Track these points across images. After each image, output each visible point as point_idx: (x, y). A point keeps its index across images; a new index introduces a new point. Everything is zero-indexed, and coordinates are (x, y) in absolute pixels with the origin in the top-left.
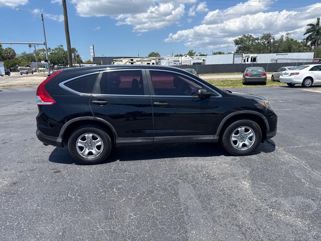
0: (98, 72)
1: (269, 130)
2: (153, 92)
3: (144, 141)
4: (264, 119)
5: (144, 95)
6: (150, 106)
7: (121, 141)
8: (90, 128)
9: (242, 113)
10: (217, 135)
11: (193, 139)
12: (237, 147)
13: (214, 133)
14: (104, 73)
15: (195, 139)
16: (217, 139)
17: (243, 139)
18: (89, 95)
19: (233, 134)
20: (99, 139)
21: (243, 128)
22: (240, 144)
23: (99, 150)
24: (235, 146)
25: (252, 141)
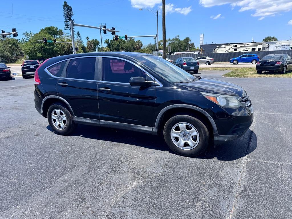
1: (217, 132)
2: (101, 78)
3: (93, 122)
4: (209, 117)
5: (94, 80)
7: (76, 120)
8: (58, 105)
9: (180, 106)
10: (156, 128)
11: (133, 128)
12: (179, 145)
13: (152, 125)
14: (71, 60)
15: (135, 128)
16: (156, 132)
17: (185, 136)
18: (59, 77)
19: (174, 130)
20: (64, 115)
21: (184, 125)
22: (182, 142)
23: (65, 124)
24: (176, 143)
25: (196, 142)
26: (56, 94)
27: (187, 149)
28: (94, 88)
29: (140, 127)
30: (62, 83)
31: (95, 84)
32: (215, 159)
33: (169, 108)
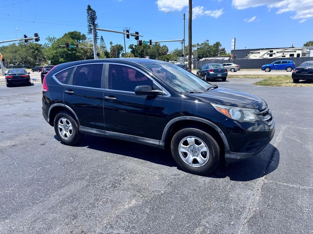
0: (75, 66)
1: (229, 149)
2: (107, 86)
3: (98, 133)
4: (219, 132)
5: (100, 88)
6: (101, 99)
7: (82, 130)
8: (64, 114)
9: (188, 119)
10: (163, 141)
11: (138, 140)
12: (187, 161)
13: (159, 138)
14: (78, 66)
15: (141, 140)
16: (162, 146)
17: (194, 152)
18: (66, 85)
19: (182, 144)
20: (70, 124)
21: (193, 139)
22: (191, 158)
23: (71, 134)
24: (185, 159)
25: (206, 159)
26: (62, 102)
27: (195, 166)
28: (100, 97)
29: (146, 140)
30: (68, 90)
31: (101, 93)
32: (227, 179)
33: (177, 120)
